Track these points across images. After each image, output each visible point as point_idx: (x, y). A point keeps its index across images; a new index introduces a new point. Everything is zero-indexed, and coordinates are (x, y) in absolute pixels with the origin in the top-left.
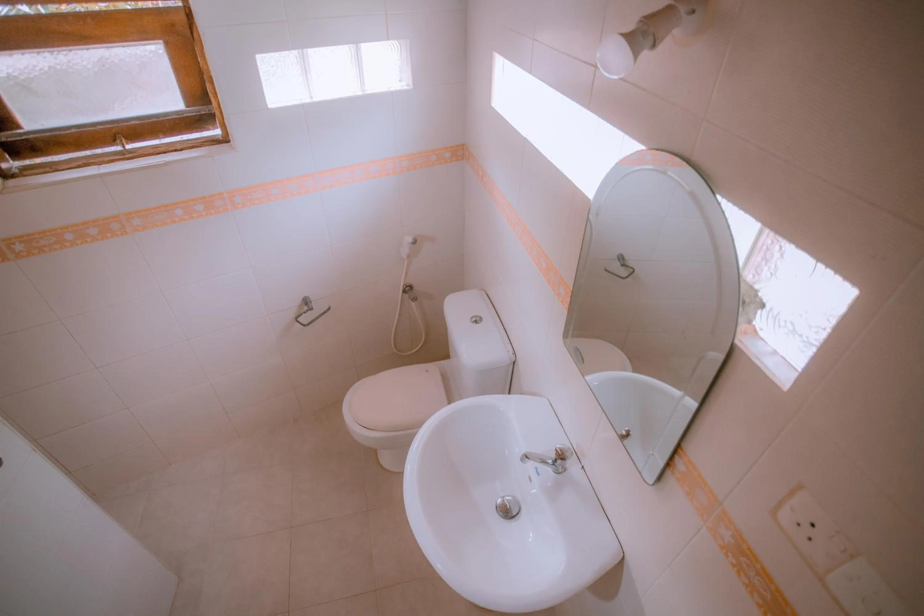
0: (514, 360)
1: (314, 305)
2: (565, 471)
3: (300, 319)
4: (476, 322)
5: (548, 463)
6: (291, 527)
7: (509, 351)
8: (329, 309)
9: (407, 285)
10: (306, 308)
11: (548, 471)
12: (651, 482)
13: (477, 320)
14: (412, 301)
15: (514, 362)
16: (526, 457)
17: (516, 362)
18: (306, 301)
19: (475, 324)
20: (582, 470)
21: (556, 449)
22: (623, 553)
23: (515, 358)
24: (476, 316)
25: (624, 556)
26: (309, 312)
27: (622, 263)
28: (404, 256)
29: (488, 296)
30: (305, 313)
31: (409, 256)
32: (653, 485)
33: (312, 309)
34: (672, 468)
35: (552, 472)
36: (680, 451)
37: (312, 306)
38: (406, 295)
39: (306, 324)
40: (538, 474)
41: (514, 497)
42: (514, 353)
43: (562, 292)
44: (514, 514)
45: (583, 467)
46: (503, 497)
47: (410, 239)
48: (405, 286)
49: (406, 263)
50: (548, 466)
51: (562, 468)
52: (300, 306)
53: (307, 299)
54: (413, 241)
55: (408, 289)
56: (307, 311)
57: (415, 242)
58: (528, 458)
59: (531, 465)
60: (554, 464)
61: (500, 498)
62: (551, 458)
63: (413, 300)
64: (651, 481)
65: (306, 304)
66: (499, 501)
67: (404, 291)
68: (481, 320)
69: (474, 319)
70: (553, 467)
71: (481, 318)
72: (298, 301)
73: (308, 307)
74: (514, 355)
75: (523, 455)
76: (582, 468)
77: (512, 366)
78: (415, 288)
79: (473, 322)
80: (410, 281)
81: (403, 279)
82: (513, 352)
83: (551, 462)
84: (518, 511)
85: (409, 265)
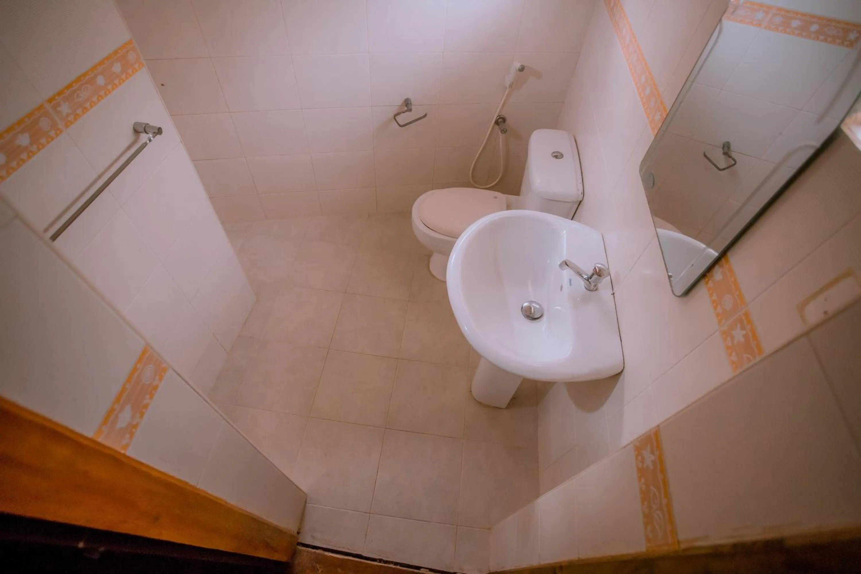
0: (580, 200)
1: (413, 108)
2: (596, 290)
3: (398, 118)
4: (556, 157)
5: (583, 277)
6: (346, 293)
7: (578, 190)
8: (425, 116)
9: (501, 116)
10: (406, 108)
11: (581, 284)
12: (679, 294)
13: (558, 156)
14: (501, 132)
15: (581, 202)
16: (566, 264)
17: (582, 203)
18: (407, 103)
19: (555, 159)
20: (612, 296)
21: (595, 268)
22: (624, 367)
23: (582, 199)
24: (558, 152)
25: (622, 371)
26: (407, 113)
27: (726, 151)
28: (507, 84)
29: (576, 141)
30: (403, 113)
31: (511, 86)
32: (679, 297)
33: (410, 110)
34: (706, 280)
35: (584, 288)
36: (723, 260)
37: (412, 108)
38: (497, 127)
39: (402, 125)
40: (571, 285)
41: (540, 305)
42: (583, 194)
43: (658, 117)
44: (536, 317)
45: (614, 294)
46: (531, 302)
47: (518, 65)
48: (498, 117)
49: (507, 92)
50: (582, 279)
51: (595, 286)
52: (401, 106)
53: (408, 101)
54: (520, 68)
55: (501, 121)
56: (406, 111)
57: (522, 69)
58: (567, 265)
59: (567, 273)
60: (588, 280)
61: (527, 302)
62: (587, 275)
63: (503, 132)
64: (679, 292)
65: (406, 106)
66: (526, 304)
67: (497, 123)
68: (561, 156)
69: (556, 154)
70: (587, 282)
71: (562, 156)
72: (400, 101)
73: (408, 108)
74: (583, 195)
75: (563, 262)
76: (612, 294)
77: (576, 206)
78: (508, 121)
79: (554, 156)
80: (504, 114)
81: (498, 110)
82: (583, 192)
83: (586, 278)
84: (540, 316)
85: (509, 96)
